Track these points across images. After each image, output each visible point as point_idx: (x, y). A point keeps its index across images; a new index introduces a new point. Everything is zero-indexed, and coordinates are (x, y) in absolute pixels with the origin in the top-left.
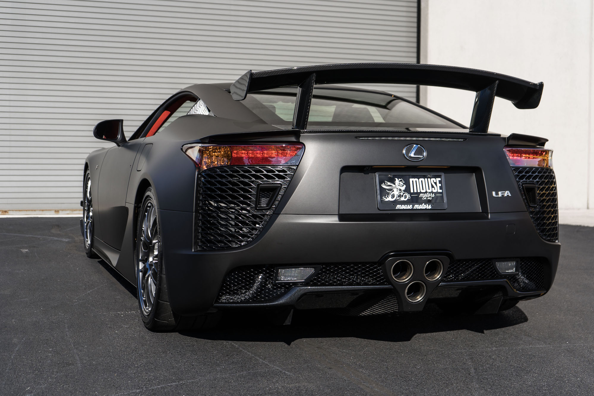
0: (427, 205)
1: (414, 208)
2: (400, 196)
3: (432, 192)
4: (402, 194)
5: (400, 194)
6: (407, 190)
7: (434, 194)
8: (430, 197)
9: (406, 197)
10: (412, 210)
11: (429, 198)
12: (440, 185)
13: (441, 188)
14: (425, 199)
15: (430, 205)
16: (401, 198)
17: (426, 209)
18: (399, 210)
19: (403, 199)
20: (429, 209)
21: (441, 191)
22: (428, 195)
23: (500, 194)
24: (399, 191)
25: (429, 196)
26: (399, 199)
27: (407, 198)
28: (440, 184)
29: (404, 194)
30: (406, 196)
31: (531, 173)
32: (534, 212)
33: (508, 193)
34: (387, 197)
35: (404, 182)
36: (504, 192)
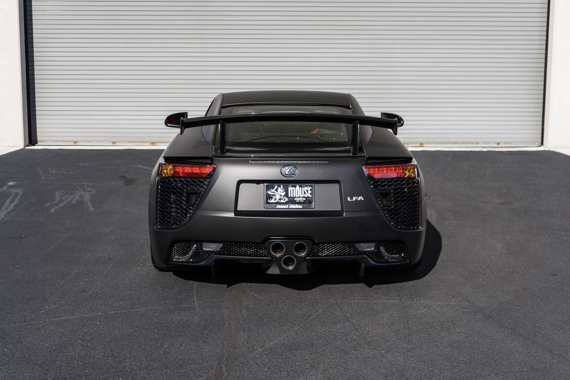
0: (299, 205)
1: (290, 208)
3: (304, 197)
5: (280, 198)
6: (286, 195)
7: (305, 198)
8: (302, 200)
9: (285, 200)
10: (288, 208)
11: (301, 201)
12: (311, 192)
13: (311, 194)
14: (298, 201)
15: (301, 206)
16: (281, 201)
17: (298, 208)
18: (279, 208)
19: (282, 201)
20: (300, 209)
21: (311, 196)
23: (354, 199)
24: (280, 196)
25: (302, 199)
26: (279, 201)
29: (283, 198)
31: (387, 183)
32: (388, 209)
33: (361, 198)
34: (271, 200)
35: (284, 190)
36: (358, 197)
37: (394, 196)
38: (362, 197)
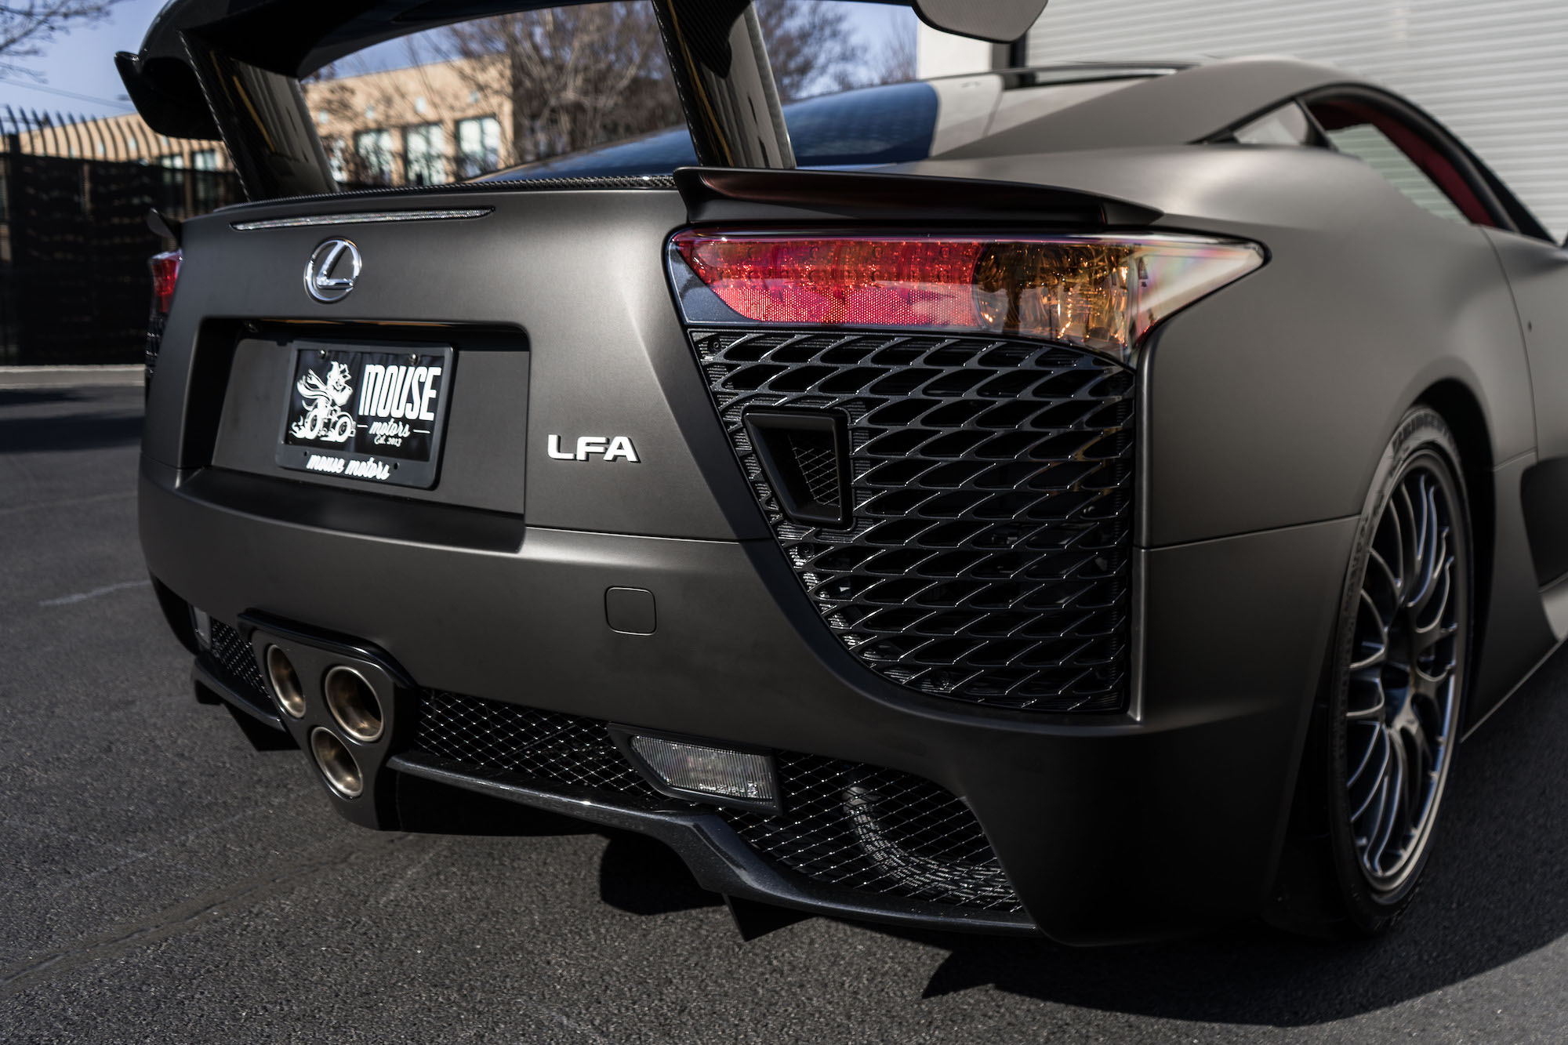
0: (380, 463)
1: (346, 473)
2: (328, 425)
3: (404, 420)
4: (334, 418)
5: (330, 417)
6: (351, 406)
7: (407, 426)
8: (396, 436)
9: (344, 431)
10: (342, 476)
11: (392, 441)
12: (433, 394)
13: (433, 405)
14: (382, 441)
15: (387, 467)
16: (329, 433)
17: (374, 480)
18: (313, 472)
19: (334, 436)
20: (381, 482)
21: (430, 417)
22: (390, 429)
23: (583, 447)
24: (329, 405)
25: (395, 433)
26: (326, 436)
27: (347, 434)
28: (434, 392)
29: (339, 417)
30: (346, 426)
31: (820, 363)
32: (819, 547)
33: (620, 447)
34: (301, 423)
35: (349, 377)
36: (603, 440)
37: (874, 462)
38: (625, 441)
